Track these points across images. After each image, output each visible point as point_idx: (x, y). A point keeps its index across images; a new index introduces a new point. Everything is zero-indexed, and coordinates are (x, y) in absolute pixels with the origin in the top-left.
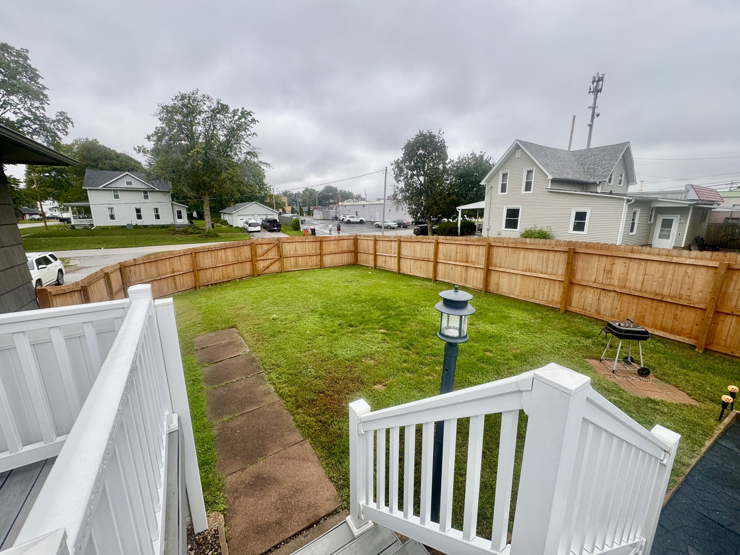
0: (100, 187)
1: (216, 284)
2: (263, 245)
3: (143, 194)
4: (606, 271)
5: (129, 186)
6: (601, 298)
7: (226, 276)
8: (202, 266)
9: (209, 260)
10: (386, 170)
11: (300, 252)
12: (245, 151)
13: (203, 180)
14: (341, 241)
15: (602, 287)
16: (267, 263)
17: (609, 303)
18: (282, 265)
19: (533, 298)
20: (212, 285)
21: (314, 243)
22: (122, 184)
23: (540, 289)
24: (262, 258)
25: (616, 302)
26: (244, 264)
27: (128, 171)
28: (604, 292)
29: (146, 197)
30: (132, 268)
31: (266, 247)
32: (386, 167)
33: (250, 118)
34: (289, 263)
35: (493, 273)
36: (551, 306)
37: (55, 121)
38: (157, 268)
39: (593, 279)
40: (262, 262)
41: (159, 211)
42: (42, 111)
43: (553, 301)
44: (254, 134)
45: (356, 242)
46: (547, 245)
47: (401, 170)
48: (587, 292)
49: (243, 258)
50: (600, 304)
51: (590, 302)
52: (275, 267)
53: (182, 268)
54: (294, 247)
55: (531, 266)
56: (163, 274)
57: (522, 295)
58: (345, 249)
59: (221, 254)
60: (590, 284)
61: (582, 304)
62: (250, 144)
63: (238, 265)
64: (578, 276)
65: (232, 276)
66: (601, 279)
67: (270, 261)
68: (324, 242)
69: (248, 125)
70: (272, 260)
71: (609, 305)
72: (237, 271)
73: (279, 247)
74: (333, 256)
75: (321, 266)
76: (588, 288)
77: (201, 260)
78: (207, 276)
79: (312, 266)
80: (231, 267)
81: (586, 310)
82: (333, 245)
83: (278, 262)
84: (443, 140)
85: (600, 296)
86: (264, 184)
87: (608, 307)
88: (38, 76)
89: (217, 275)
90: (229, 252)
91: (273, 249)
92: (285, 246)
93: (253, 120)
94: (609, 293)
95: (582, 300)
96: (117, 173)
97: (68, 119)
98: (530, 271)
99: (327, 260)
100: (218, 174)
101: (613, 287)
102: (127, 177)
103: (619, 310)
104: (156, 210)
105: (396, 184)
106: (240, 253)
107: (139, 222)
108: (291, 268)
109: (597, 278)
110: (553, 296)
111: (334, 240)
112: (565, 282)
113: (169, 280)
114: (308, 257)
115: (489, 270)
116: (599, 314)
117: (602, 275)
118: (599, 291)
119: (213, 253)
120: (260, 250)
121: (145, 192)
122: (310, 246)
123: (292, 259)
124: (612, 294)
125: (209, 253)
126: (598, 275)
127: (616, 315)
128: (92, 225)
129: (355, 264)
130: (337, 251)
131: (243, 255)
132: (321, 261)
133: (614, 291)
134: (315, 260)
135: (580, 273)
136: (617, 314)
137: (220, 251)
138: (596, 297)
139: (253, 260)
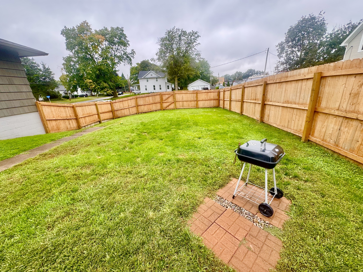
0: (143, 78)
1: (145, 112)
2: (166, 95)
3: (156, 79)
4: (352, 95)
5: (152, 76)
6: (342, 128)
7: (149, 110)
8: (139, 104)
9: (142, 101)
10: (268, 50)
11: (184, 99)
12: (195, 54)
13: (174, 70)
14: (210, 93)
15: (344, 114)
16: (168, 104)
17: (350, 134)
18: (175, 105)
19: (287, 127)
20: (144, 113)
21: (193, 94)
22: (149, 76)
23: (293, 119)
24: (165, 101)
25: (358, 133)
26: (157, 104)
27: (152, 70)
28: (347, 120)
29: (157, 80)
30: (115, 104)
31: (167, 96)
32: (269, 48)
33: (196, 35)
34: (179, 105)
35: (267, 106)
36: (298, 135)
37: (131, 54)
38: (123, 104)
39: (337, 106)
40: (165, 103)
41: (161, 86)
42: (126, 50)
43: (300, 130)
44: (199, 44)
45: (219, 93)
46: (301, 75)
47: (283, 49)
48: (330, 121)
49: (157, 101)
50: (340, 135)
51: (331, 133)
52: (172, 106)
53: (132, 105)
54: (182, 96)
55: (289, 98)
56: (125, 107)
57: (281, 125)
58: (212, 98)
59: (147, 99)
60: (332, 112)
61: (323, 135)
62: (196, 49)
63: (154, 104)
64: (323, 104)
65: (152, 110)
66: (345, 106)
67: (169, 103)
68: (198, 94)
69: (196, 40)
70: (170, 103)
71: (349, 137)
72: (154, 107)
73: (174, 96)
74: (204, 101)
75: (197, 107)
76: (331, 117)
77: (139, 101)
78: (141, 109)
79: (191, 107)
80: (151, 105)
81: (326, 141)
82: (204, 96)
83: (173, 104)
84: (323, 19)
85: (341, 126)
86: (209, 71)
87: (348, 138)
88: (126, 37)
89: (145, 109)
90: (151, 98)
91: (171, 97)
92: (177, 96)
93: (198, 36)
94: (351, 123)
95: (324, 130)
96: (148, 71)
97: (134, 52)
98: (287, 102)
99: (201, 104)
100: (180, 67)
101: (356, 115)
102: (151, 72)
103: (360, 143)
104: (160, 86)
105: (279, 60)
106: (155, 98)
107: (154, 91)
108: (180, 107)
109: (341, 104)
110: (301, 126)
111: (205, 93)
112: (308, 111)
113: (127, 109)
114: (189, 102)
115: (265, 104)
116: (337, 146)
117: (347, 100)
118: (341, 119)
119: (144, 98)
120: (165, 97)
121: (157, 78)
122: (190, 96)
123: (181, 102)
124: (355, 123)
125: (142, 98)
126: (342, 101)
127: (356, 149)
128: (140, 93)
129: (218, 107)
130: (206, 99)
131: (156, 100)
132: (197, 104)
133: (357, 119)
134: (193, 104)
135: (325, 100)
136: (357, 147)
137: (147, 97)
138: (337, 127)
139: (161, 102)
